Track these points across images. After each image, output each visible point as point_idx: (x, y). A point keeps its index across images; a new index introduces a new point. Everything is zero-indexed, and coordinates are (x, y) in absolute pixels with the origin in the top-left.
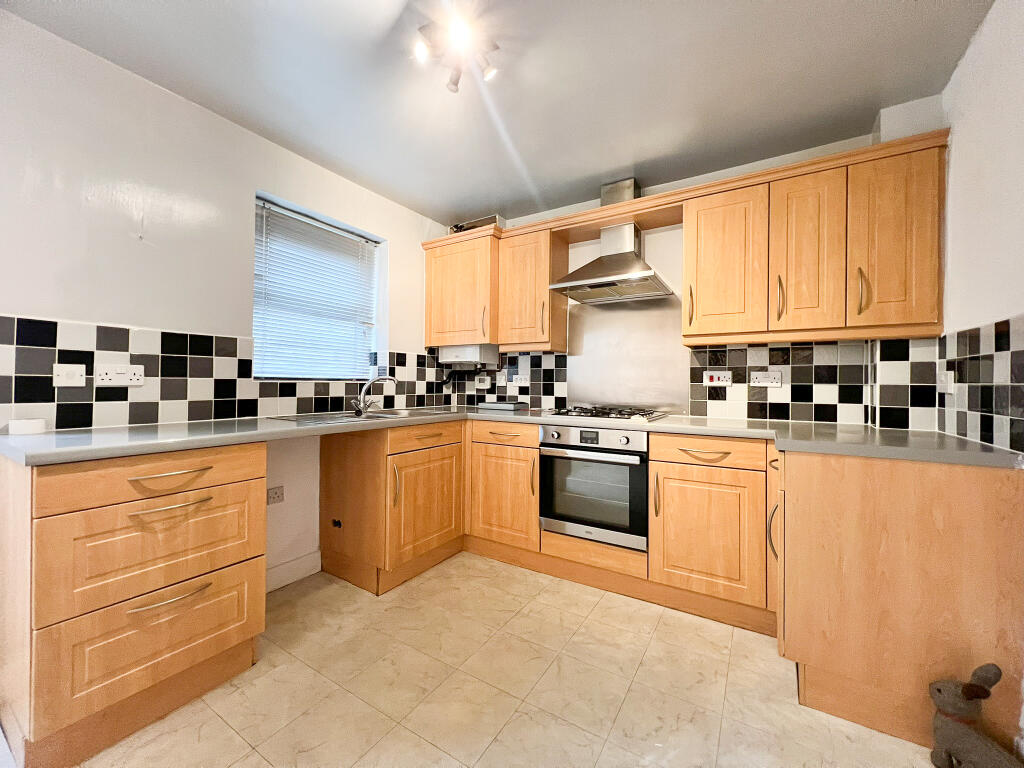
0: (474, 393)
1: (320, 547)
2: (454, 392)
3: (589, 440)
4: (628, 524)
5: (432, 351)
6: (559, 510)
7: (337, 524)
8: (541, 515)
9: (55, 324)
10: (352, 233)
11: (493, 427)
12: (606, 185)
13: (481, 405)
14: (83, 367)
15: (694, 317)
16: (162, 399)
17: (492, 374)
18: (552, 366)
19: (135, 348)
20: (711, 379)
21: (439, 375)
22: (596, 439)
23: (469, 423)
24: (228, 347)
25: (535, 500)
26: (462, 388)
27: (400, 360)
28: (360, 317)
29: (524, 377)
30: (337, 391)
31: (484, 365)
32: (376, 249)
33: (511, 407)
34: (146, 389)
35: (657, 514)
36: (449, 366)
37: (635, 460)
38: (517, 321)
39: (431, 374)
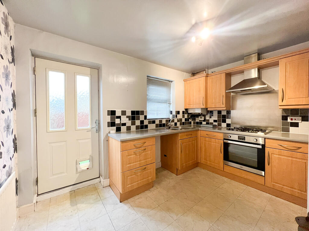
0: (199, 121)
1: (161, 161)
2: (192, 121)
3: (242, 139)
4: (257, 166)
5: (186, 109)
6: (230, 159)
7: (165, 156)
8: (224, 160)
9: (115, 111)
10: (166, 80)
11: (207, 133)
12: (246, 56)
13: (201, 125)
14: (120, 119)
15: (284, 99)
16: (132, 125)
17: (204, 116)
18: (225, 114)
19: (127, 115)
20: (292, 119)
21: (188, 116)
22: (244, 139)
23: (199, 131)
24: (142, 113)
25: (222, 155)
26: (195, 120)
27: (178, 113)
28: (168, 102)
29: (215, 117)
30: (164, 122)
31: (202, 114)
32: (172, 83)
33: (212, 126)
34: (129, 123)
35: (269, 165)
36: (191, 113)
37: (260, 147)
38: (214, 101)
39: (186, 116)
